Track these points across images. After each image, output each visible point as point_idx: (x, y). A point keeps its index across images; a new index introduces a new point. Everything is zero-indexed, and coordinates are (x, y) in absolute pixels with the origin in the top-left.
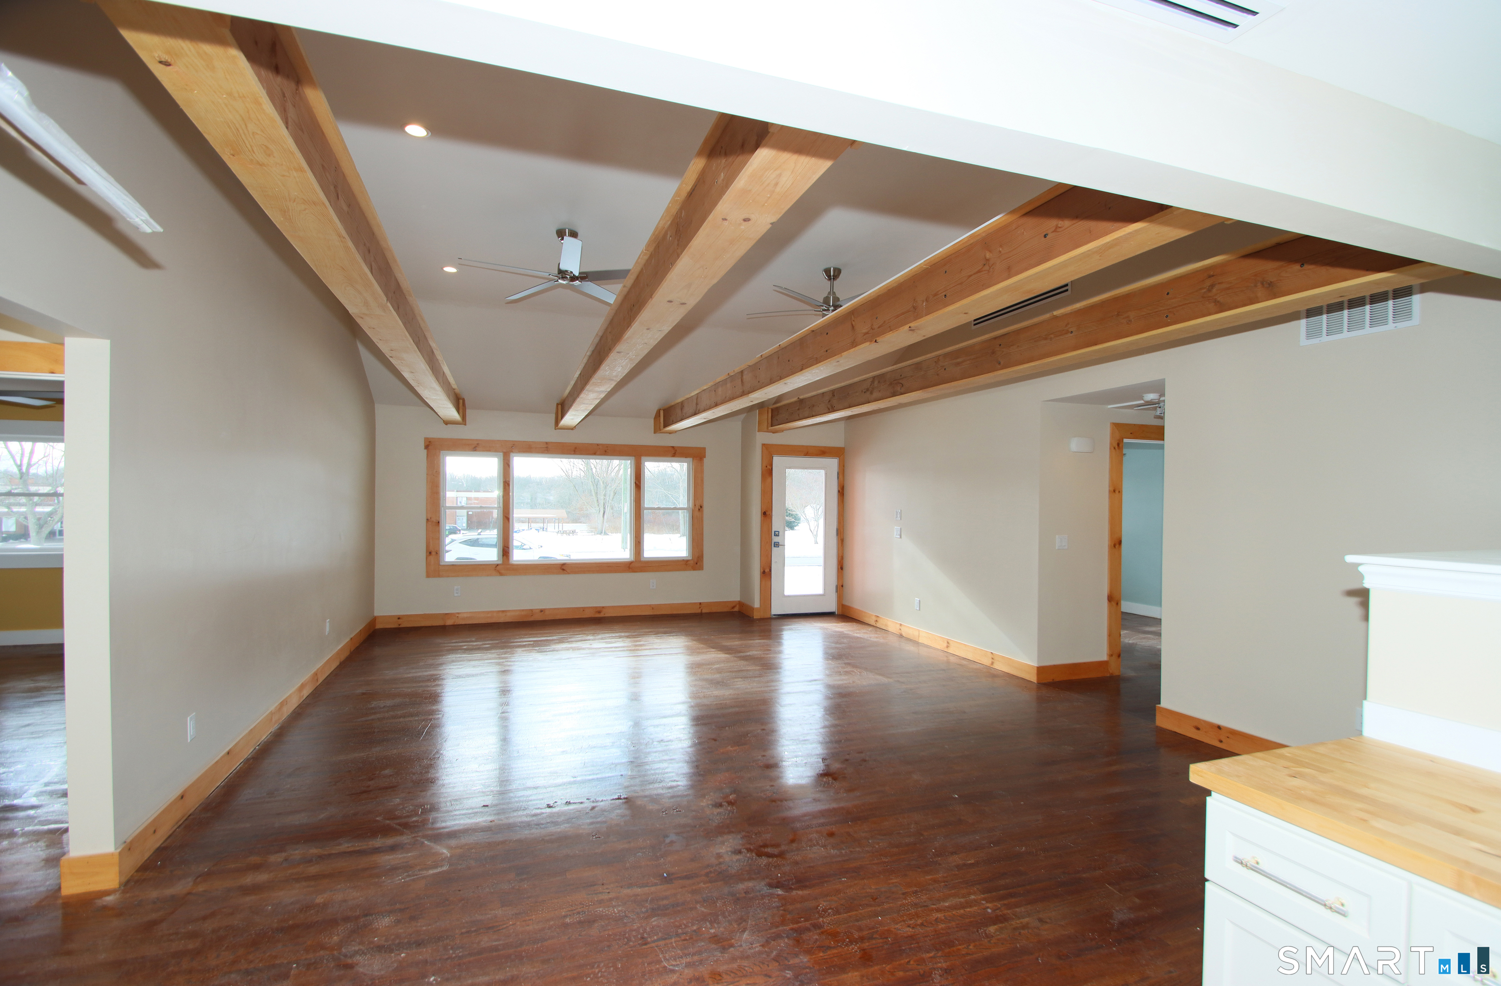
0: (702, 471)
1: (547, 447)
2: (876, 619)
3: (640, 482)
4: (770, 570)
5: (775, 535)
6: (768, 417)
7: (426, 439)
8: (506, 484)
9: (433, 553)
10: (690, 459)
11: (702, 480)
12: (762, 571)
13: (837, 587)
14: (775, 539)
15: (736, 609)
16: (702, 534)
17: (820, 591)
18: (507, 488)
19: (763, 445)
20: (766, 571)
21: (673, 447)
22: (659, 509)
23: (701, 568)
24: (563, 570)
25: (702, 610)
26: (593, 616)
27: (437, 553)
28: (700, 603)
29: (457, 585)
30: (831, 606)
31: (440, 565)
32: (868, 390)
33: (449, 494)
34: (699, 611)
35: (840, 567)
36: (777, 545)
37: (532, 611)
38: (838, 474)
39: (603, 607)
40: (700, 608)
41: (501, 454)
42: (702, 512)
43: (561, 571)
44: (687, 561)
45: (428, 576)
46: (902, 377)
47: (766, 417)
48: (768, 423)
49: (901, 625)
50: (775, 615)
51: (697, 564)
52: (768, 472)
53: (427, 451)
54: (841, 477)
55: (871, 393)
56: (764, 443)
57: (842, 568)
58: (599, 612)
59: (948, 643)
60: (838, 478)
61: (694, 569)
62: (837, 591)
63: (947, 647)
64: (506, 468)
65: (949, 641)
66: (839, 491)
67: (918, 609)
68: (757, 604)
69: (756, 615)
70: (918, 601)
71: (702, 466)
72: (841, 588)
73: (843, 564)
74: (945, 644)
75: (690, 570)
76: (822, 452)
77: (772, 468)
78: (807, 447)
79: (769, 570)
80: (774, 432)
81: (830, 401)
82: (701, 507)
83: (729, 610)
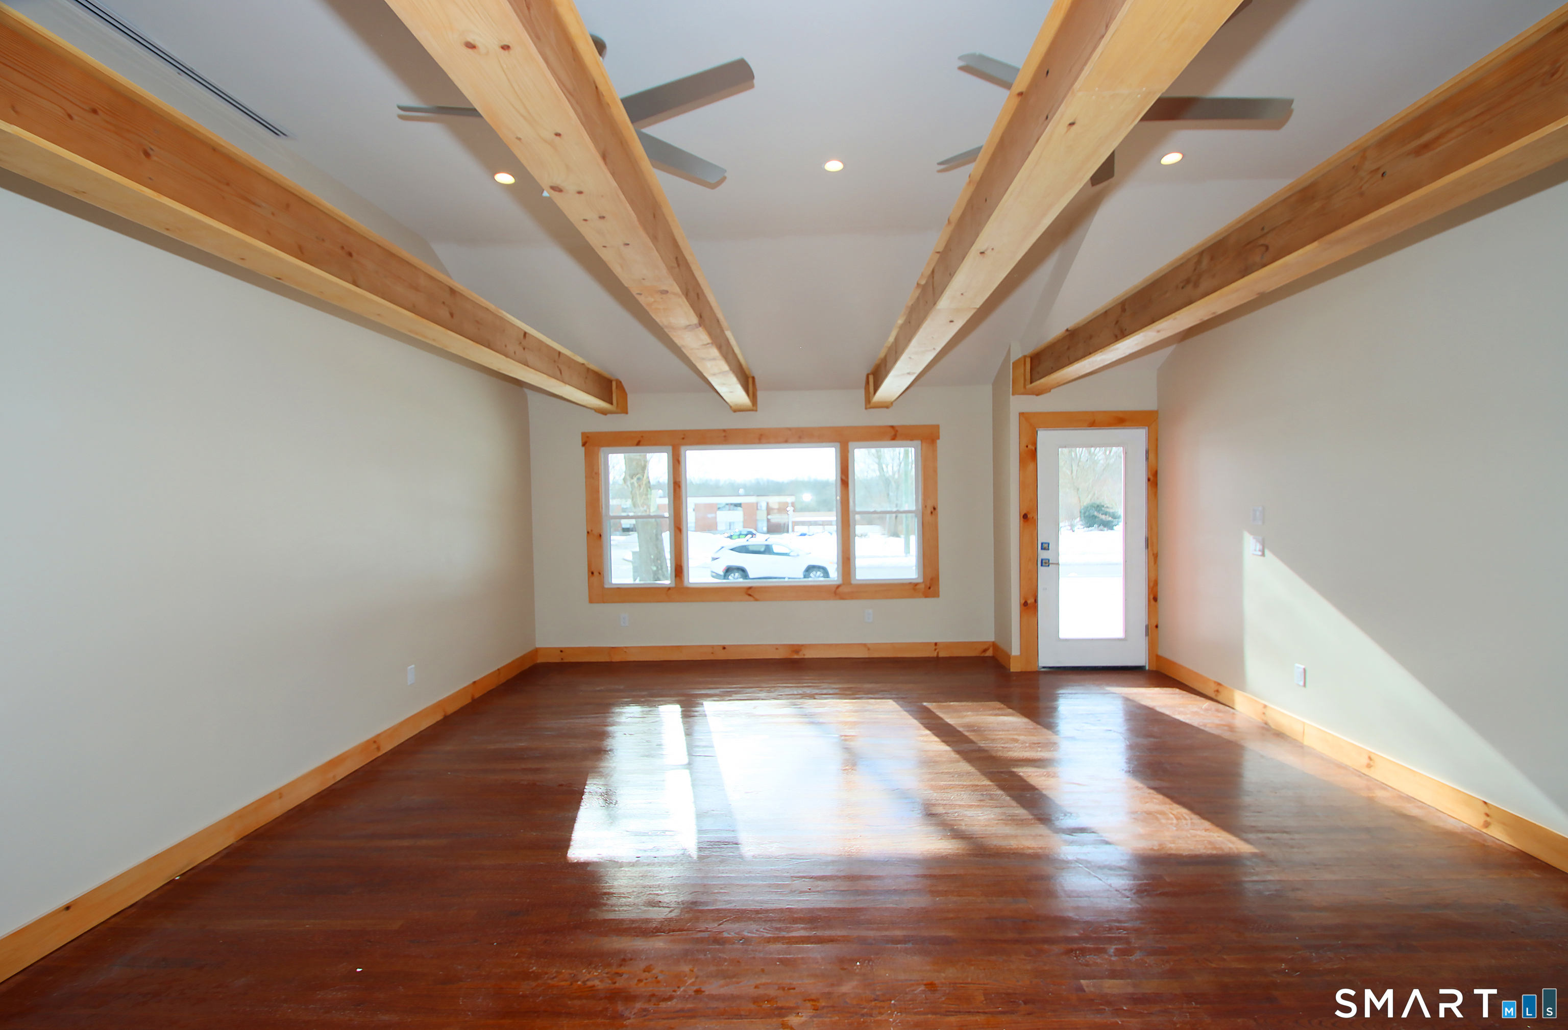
0: (935, 458)
1: (725, 436)
2: (1216, 689)
3: (847, 477)
4: (1036, 601)
5: (1042, 549)
6: (1025, 371)
7: (583, 434)
8: (677, 486)
9: (596, 574)
10: (918, 443)
11: (935, 471)
12: (1023, 602)
13: (1147, 627)
14: (1043, 555)
15: (989, 653)
16: (937, 547)
17: (1119, 633)
18: (678, 489)
19: (1021, 414)
20: (1029, 602)
21: (892, 427)
22: (875, 512)
23: (936, 594)
24: (750, 595)
25: (938, 653)
26: (789, 657)
27: (600, 573)
28: (936, 644)
29: (624, 612)
30: (1139, 657)
31: (604, 588)
32: (1188, 281)
33: (613, 502)
34: (935, 655)
35: (1152, 597)
36: (1046, 563)
37: (713, 648)
38: (1147, 452)
39: (802, 645)
40: (935, 650)
41: (670, 448)
42: (937, 516)
43: (747, 596)
44: (916, 584)
45: (591, 601)
46: (1266, 231)
47: (1023, 370)
48: (1025, 379)
49: (1265, 706)
50: (1044, 667)
51: (930, 588)
52: (1030, 455)
53: (585, 448)
54: (1152, 456)
55: (1196, 285)
56: (1022, 411)
57: (1155, 599)
58: (797, 652)
59: (1370, 758)
60: (1147, 458)
61: (926, 596)
62: (1147, 634)
63: (1369, 766)
64: (676, 464)
65: (1372, 756)
66: (1149, 480)
67: (1302, 683)
68: (1015, 651)
69: (1015, 667)
70: (1302, 670)
71: (935, 451)
72: (1153, 629)
73: (1157, 592)
74: (1365, 761)
75: (920, 597)
76: (1120, 420)
77: (1036, 449)
78: (1093, 413)
79: (1033, 601)
80: (1038, 393)
81: (1117, 322)
82: (934, 509)
83: (978, 655)
